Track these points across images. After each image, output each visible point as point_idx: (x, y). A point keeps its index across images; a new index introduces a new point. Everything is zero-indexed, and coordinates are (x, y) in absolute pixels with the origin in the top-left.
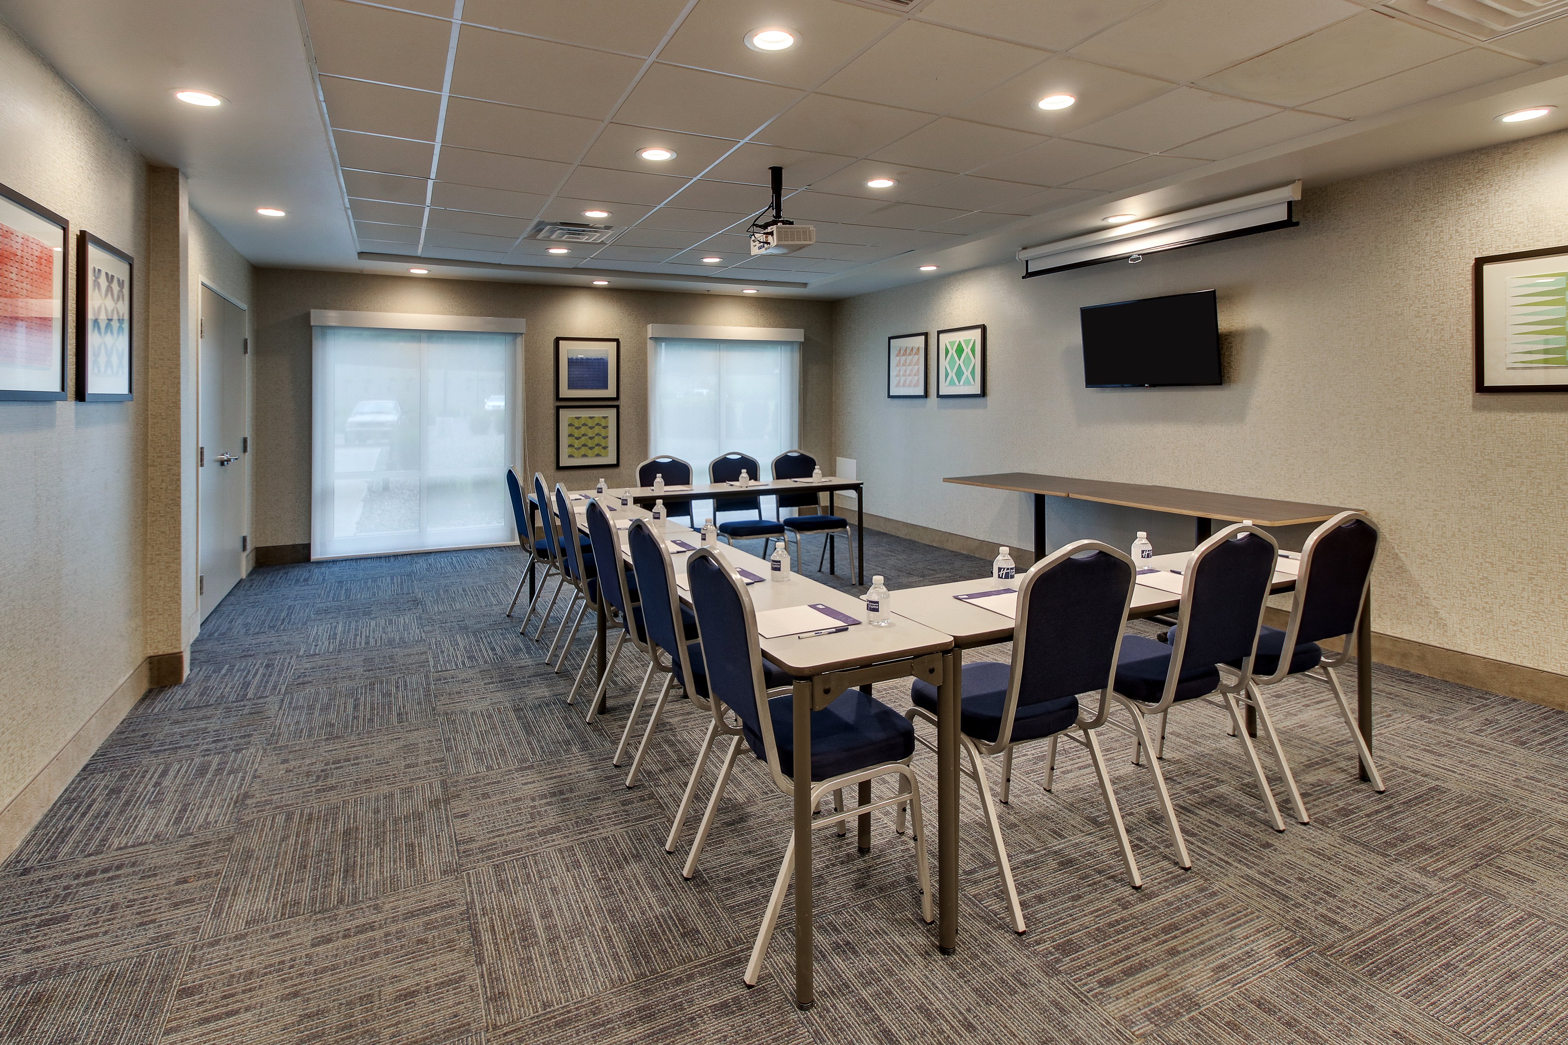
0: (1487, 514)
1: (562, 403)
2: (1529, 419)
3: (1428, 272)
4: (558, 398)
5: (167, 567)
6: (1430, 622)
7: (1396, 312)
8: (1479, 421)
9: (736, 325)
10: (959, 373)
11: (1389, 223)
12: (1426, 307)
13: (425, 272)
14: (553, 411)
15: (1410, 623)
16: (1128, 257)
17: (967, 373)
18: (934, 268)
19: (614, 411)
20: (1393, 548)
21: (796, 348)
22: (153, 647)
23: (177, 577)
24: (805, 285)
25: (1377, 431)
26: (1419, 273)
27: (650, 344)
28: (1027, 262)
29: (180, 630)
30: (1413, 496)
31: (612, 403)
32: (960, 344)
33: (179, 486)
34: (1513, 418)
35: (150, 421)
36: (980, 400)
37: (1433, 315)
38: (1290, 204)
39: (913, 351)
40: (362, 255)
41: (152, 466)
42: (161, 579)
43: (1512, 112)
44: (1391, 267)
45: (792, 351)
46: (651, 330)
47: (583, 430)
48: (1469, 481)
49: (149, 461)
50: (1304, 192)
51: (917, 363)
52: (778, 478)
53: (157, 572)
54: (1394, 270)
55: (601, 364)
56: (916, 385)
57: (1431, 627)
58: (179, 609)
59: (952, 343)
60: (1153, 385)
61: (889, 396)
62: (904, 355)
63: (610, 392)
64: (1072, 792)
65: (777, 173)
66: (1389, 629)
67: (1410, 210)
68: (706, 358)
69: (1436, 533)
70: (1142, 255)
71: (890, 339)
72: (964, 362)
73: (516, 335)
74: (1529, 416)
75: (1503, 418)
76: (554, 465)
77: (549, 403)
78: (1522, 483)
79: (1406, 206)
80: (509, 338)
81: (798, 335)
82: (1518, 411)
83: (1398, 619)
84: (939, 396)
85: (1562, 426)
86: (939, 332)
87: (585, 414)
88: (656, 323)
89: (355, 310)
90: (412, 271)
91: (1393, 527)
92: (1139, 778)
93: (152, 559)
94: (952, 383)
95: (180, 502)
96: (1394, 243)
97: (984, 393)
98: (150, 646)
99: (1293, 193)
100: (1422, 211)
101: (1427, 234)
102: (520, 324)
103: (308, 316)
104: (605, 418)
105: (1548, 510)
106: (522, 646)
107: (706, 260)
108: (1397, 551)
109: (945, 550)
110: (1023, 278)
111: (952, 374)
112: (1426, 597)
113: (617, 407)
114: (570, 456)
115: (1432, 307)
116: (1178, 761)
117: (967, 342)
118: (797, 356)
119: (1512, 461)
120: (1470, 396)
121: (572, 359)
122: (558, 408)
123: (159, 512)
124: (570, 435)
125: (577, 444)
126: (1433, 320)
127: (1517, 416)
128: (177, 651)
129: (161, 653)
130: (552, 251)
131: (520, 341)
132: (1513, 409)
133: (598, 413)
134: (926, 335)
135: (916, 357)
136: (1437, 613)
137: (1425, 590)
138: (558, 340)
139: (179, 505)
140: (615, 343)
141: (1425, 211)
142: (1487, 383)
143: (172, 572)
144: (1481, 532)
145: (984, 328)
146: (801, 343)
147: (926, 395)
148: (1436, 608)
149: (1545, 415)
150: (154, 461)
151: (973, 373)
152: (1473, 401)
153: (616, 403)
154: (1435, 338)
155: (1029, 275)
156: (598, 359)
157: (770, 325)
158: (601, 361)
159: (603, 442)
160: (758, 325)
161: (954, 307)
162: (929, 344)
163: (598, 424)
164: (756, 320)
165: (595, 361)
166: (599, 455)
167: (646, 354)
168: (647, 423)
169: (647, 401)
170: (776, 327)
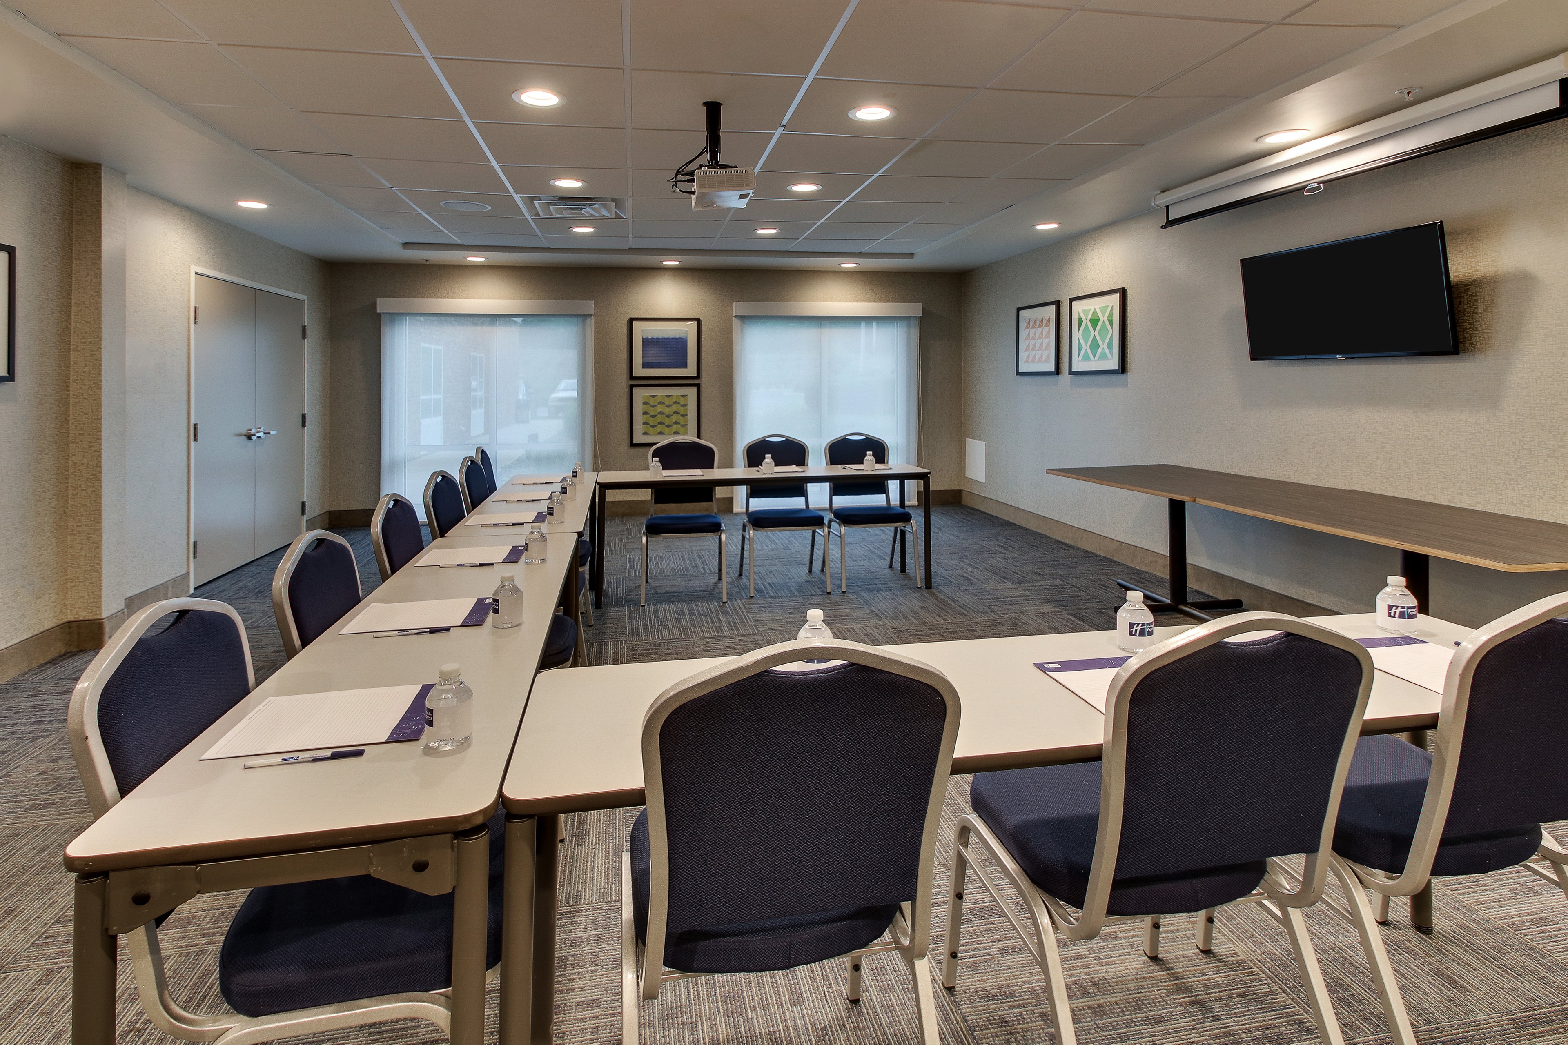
1: (635, 382)
4: (631, 377)
5: (88, 538)
9: (840, 301)
10: (1095, 346)
13: (483, 260)
14: (626, 390)
16: (1303, 188)
17: (1103, 346)
18: (1053, 226)
19: (695, 389)
21: (914, 323)
22: (74, 612)
23: (98, 547)
24: (911, 255)
27: (736, 323)
28: (1168, 207)
29: (101, 597)
31: (694, 381)
32: (1095, 312)
33: (100, 462)
35: (72, 401)
36: (1121, 377)
39: (1042, 323)
40: (406, 245)
41: (72, 442)
42: (82, 549)
45: (909, 326)
46: (738, 308)
47: (659, 408)
49: (70, 439)
51: (1047, 336)
52: (831, 464)
53: (78, 542)
55: (680, 344)
56: (1047, 360)
58: (100, 578)
59: (1086, 312)
61: (1018, 374)
62: (1033, 327)
63: (690, 370)
64: (991, 998)
65: (713, 110)
68: (805, 334)
70: (1324, 182)
71: (1019, 310)
72: (1100, 333)
73: (585, 317)
76: (628, 442)
77: (623, 382)
80: (580, 320)
81: (915, 309)
84: (1071, 372)
86: (1072, 300)
87: (661, 392)
88: (743, 301)
89: (422, 297)
90: (470, 259)
92: (1140, 988)
93: (73, 530)
94: (1086, 358)
95: (101, 477)
97: (1123, 368)
98: (71, 611)
102: (590, 306)
103: (374, 305)
104: (683, 396)
107: (760, 232)
109: (1078, 549)
110: (1162, 227)
111: (1086, 347)
113: (698, 386)
114: (645, 433)
116: (1241, 965)
117: (1104, 309)
118: (915, 332)
121: (647, 339)
122: (631, 387)
123: (80, 486)
124: (645, 413)
125: (652, 421)
128: (98, 617)
129: (81, 619)
130: (576, 230)
131: (591, 324)
133: (676, 392)
134: (1058, 304)
135: (1047, 329)
138: (631, 320)
139: (100, 480)
140: (695, 323)
143: (93, 543)
145: (1123, 293)
146: (917, 318)
147: (1058, 371)
150: (75, 438)
151: (1110, 345)
153: (696, 382)
155: (1170, 223)
156: (676, 338)
157: (881, 300)
158: (680, 340)
159: (682, 420)
160: (866, 300)
161: (1089, 270)
162: (1061, 314)
163: (676, 403)
164: (864, 295)
165: (672, 340)
166: (676, 433)
167: (731, 332)
168: (732, 401)
169: (732, 380)
170: (888, 301)
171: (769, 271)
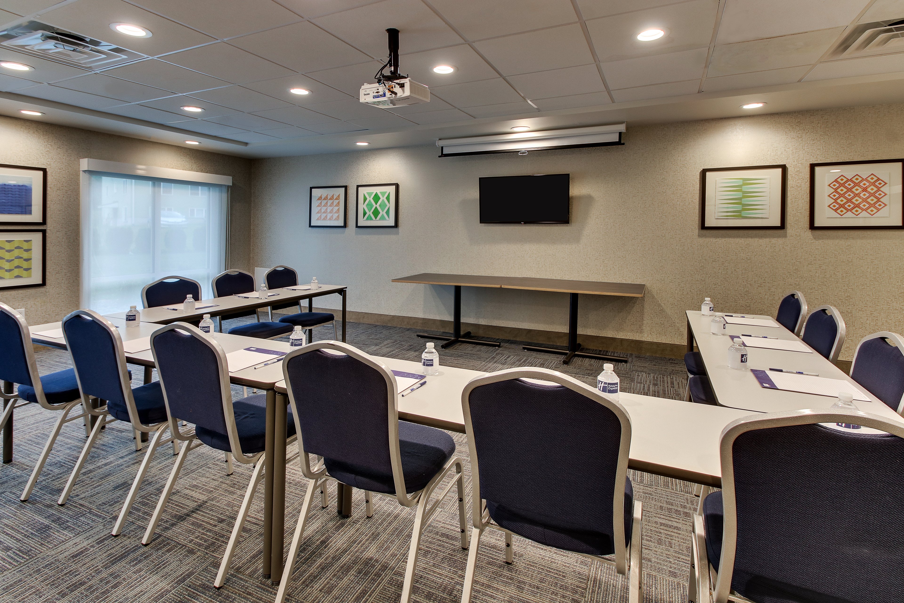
0: (703, 283)
2: (723, 241)
3: (679, 174)
6: (675, 334)
7: (663, 191)
8: (701, 242)
10: (376, 213)
11: (660, 149)
12: (677, 190)
15: (666, 335)
16: (519, 152)
17: (382, 213)
18: (366, 144)
19: (40, 235)
20: (658, 301)
21: (225, 190)
25: (652, 247)
26: (675, 174)
27: (84, 176)
28: (442, 148)
30: (669, 277)
31: (39, 227)
32: (376, 194)
34: (716, 240)
36: (393, 230)
37: (681, 194)
38: (620, 134)
39: (333, 197)
43: (748, 104)
44: (661, 170)
45: (221, 192)
46: (85, 164)
48: (696, 269)
50: (627, 128)
51: (337, 205)
54: (662, 171)
55: (24, 190)
56: (336, 220)
57: (676, 336)
59: (370, 194)
60: (526, 223)
61: (310, 226)
62: (324, 199)
63: (36, 216)
66: (655, 339)
67: (671, 144)
69: (679, 293)
70: (528, 151)
71: (312, 188)
72: (380, 206)
74: (723, 240)
75: (712, 241)
78: (719, 269)
79: (669, 142)
81: (227, 180)
82: (718, 238)
83: (660, 334)
84: (357, 227)
85: (737, 244)
86: (358, 186)
88: (91, 157)
91: (658, 292)
94: (369, 218)
96: (663, 159)
97: (397, 225)
99: (622, 128)
100: (677, 145)
101: (679, 156)
104: (26, 241)
105: (730, 280)
106: (46, 522)
107: (186, 109)
108: (660, 303)
110: (439, 157)
111: (369, 213)
112: (674, 323)
113: (44, 232)
115: (680, 190)
117: (383, 194)
118: (225, 196)
119: (715, 260)
120: (697, 231)
126: (681, 196)
127: (718, 240)
132: (716, 237)
133: (18, 237)
134: (346, 187)
135: (337, 201)
136: (678, 329)
137: (673, 319)
140: (42, 172)
141: (678, 145)
142: (706, 225)
144: (700, 291)
145: (397, 185)
146: (228, 187)
147: (345, 226)
148: (678, 327)
149: (730, 239)
151: (387, 212)
152: (698, 233)
153: (42, 228)
154: (681, 204)
155: (443, 155)
156: (19, 186)
157: (202, 171)
158: (24, 188)
159: (25, 265)
160: (192, 170)
161: (371, 171)
162: (348, 194)
163: (18, 248)
164: (190, 166)
165: (14, 187)
166: (18, 277)
167: (78, 185)
168: (79, 245)
169: (79, 226)
170: (207, 172)
171: (115, 135)
